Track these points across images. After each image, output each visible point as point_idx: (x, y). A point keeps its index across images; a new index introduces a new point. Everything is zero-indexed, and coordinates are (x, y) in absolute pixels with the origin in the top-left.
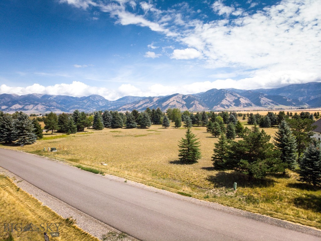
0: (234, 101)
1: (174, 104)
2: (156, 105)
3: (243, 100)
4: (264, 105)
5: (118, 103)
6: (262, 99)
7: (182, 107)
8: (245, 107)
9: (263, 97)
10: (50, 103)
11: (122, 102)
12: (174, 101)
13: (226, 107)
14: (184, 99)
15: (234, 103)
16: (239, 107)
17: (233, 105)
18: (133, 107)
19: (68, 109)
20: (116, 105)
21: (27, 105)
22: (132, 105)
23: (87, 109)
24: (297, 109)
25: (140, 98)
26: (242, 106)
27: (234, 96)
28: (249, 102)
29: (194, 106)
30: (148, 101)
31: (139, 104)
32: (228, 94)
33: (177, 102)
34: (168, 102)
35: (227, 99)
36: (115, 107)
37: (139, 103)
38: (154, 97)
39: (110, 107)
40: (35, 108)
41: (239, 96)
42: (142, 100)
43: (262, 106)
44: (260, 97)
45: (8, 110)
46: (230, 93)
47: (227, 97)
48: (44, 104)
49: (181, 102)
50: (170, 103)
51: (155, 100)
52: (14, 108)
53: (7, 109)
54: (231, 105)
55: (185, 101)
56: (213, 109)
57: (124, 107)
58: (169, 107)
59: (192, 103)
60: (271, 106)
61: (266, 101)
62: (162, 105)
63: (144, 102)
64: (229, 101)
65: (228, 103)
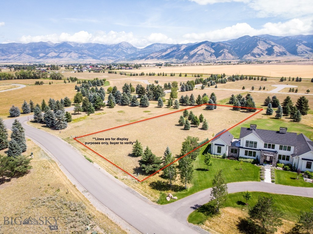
0: (267, 50)
1: (202, 53)
2: (184, 53)
3: (276, 49)
4: (301, 54)
5: (146, 50)
6: (299, 47)
7: (211, 55)
8: (278, 56)
9: (300, 45)
10: (82, 51)
11: (150, 50)
12: (202, 49)
13: (257, 56)
14: (213, 47)
15: (266, 52)
16: (272, 56)
17: (264, 54)
18: (160, 55)
19: (99, 57)
20: (144, 53)
21: (61, 52)
22: (160, 54)
23: (117, 57)
25: (168, 45)
26: (275, 55)
27: (268, 43)
28: (284, 51)
29: (223, 55)
30: (175, 49)
31: (167, 53)
32: (261, 42)
33: (206, 50)
34: (196, 50)
35: (260, 47)
36: (143, 55)
37: (166, 51)
38: (182, 45)
39: (138, 55)
40: (69, 55)
41: (273, 43)
42: (170, 48)
43: (298, 55)
44: (297, 45)
45: (45, 58)
46: (264, 41)
47: (259, 45)
48: (77, 51)
49: (209, 50)
50: (198, 51)
51: (183, 48)
52: (51, 56)
53: (44, 56)
54: (263, 53)
55: (214, 50)
56: (243, 58)
57: (152, 55)
58: (197, 55)
59: (221, 51)
60: (308, 55)
61: (304, 50)
62: (189, 54)
63: (172, 50)
64: (261, 50)
65: (260, 52)
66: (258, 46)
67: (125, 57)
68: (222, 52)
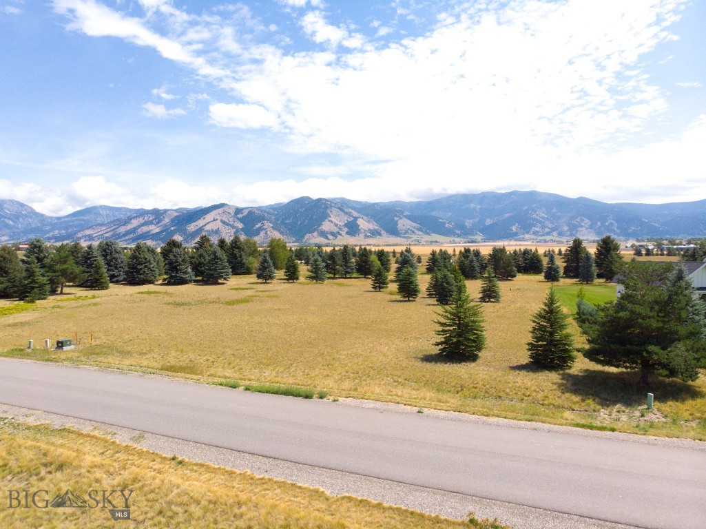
0: (346, 225)
1: (216, 228)
2: (172, 228)
3: (363, 224)
4: (405, 234)
5: (72, 221)
6: (400, 221)
8: (368, 236)
9: (402, 218)
11: (84, 220)
12: (214, 220)
13: (330, 237)
14: (240, 216)
15: (346, 230)
16: (357, 237)
17: (343, 233)
18: (111, 233)
20: (66, 228)
22: (111, 229)
24: (465, 243)
25: (130, 210)
26: (362, 235)
27: (346, 213)
28: (376, 228)
29: (262, 234)
30: (151, 219)
31: (129, 227)
32: (335, 211)
33: (222, 222)
34: (200, 223)
35: (333, 219)
36: (63, 232)
37: (128, 223)
38: (165, 211)
39: (48, 232)
41: (355, 214)
42: (137, 217)
43: (400, 237)
44: (396, 219)
46: (339, 208)
47: (332, 216)
49: (231, 223)
50: (206, 225)
51: (168, 217)
54: (340, 232)
55: (242, 222)
56: (304, 240)
57: (88, 232)
59: (257, 226)
60: (417, 236)
61: (409, 227)
62: (186, 230)
63: (141, 220)
64: (336, 225)
65: (335, 229)
66: (330, 217)
67: (10, 236)
68: (260, 227)
